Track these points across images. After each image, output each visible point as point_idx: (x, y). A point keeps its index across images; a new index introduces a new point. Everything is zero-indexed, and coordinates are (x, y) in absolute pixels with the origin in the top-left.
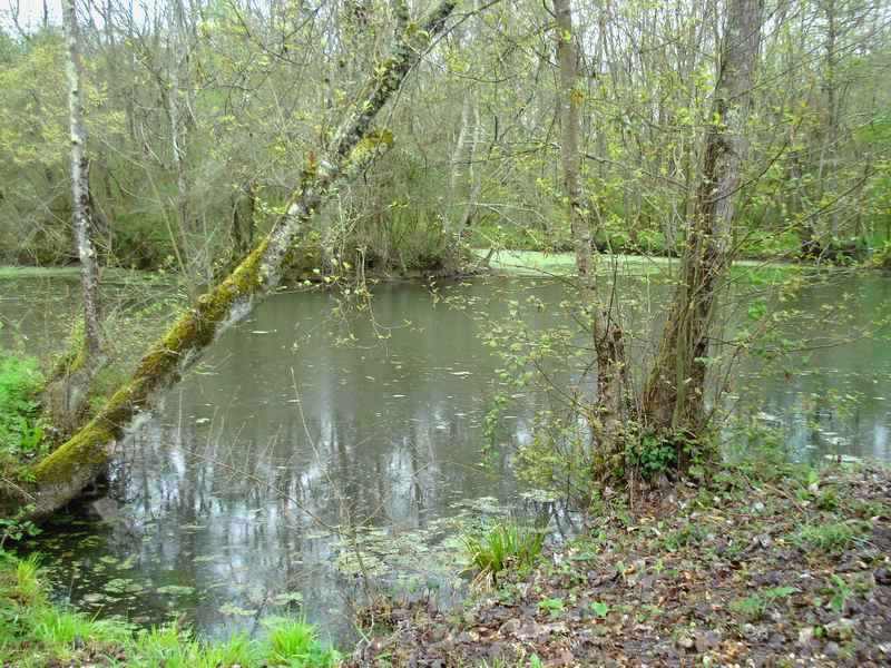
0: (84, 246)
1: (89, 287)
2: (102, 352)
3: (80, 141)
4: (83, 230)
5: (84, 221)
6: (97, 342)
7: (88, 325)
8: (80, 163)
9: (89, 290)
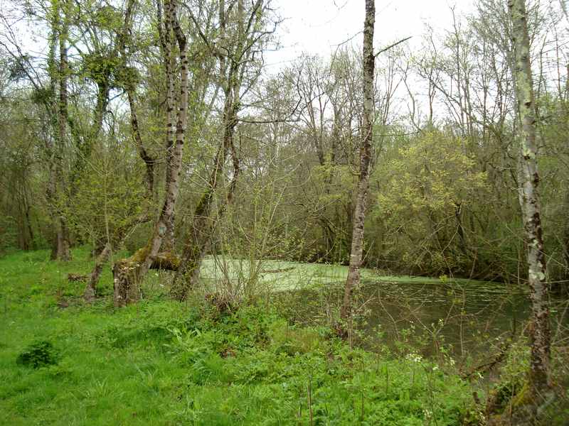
0: (535, 270)
1: (539, 315)
2: (550, 388)
3: (532, 155)
4: (535, 252)
5: (536, 242)
6: (545, 376)
7: (535, 357)
8: (533, 179)
9: (540, 318)
